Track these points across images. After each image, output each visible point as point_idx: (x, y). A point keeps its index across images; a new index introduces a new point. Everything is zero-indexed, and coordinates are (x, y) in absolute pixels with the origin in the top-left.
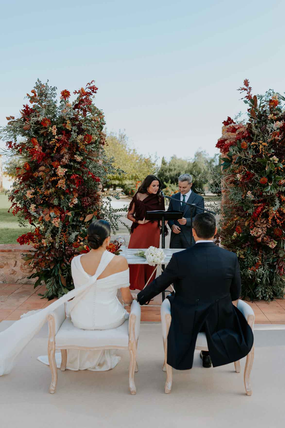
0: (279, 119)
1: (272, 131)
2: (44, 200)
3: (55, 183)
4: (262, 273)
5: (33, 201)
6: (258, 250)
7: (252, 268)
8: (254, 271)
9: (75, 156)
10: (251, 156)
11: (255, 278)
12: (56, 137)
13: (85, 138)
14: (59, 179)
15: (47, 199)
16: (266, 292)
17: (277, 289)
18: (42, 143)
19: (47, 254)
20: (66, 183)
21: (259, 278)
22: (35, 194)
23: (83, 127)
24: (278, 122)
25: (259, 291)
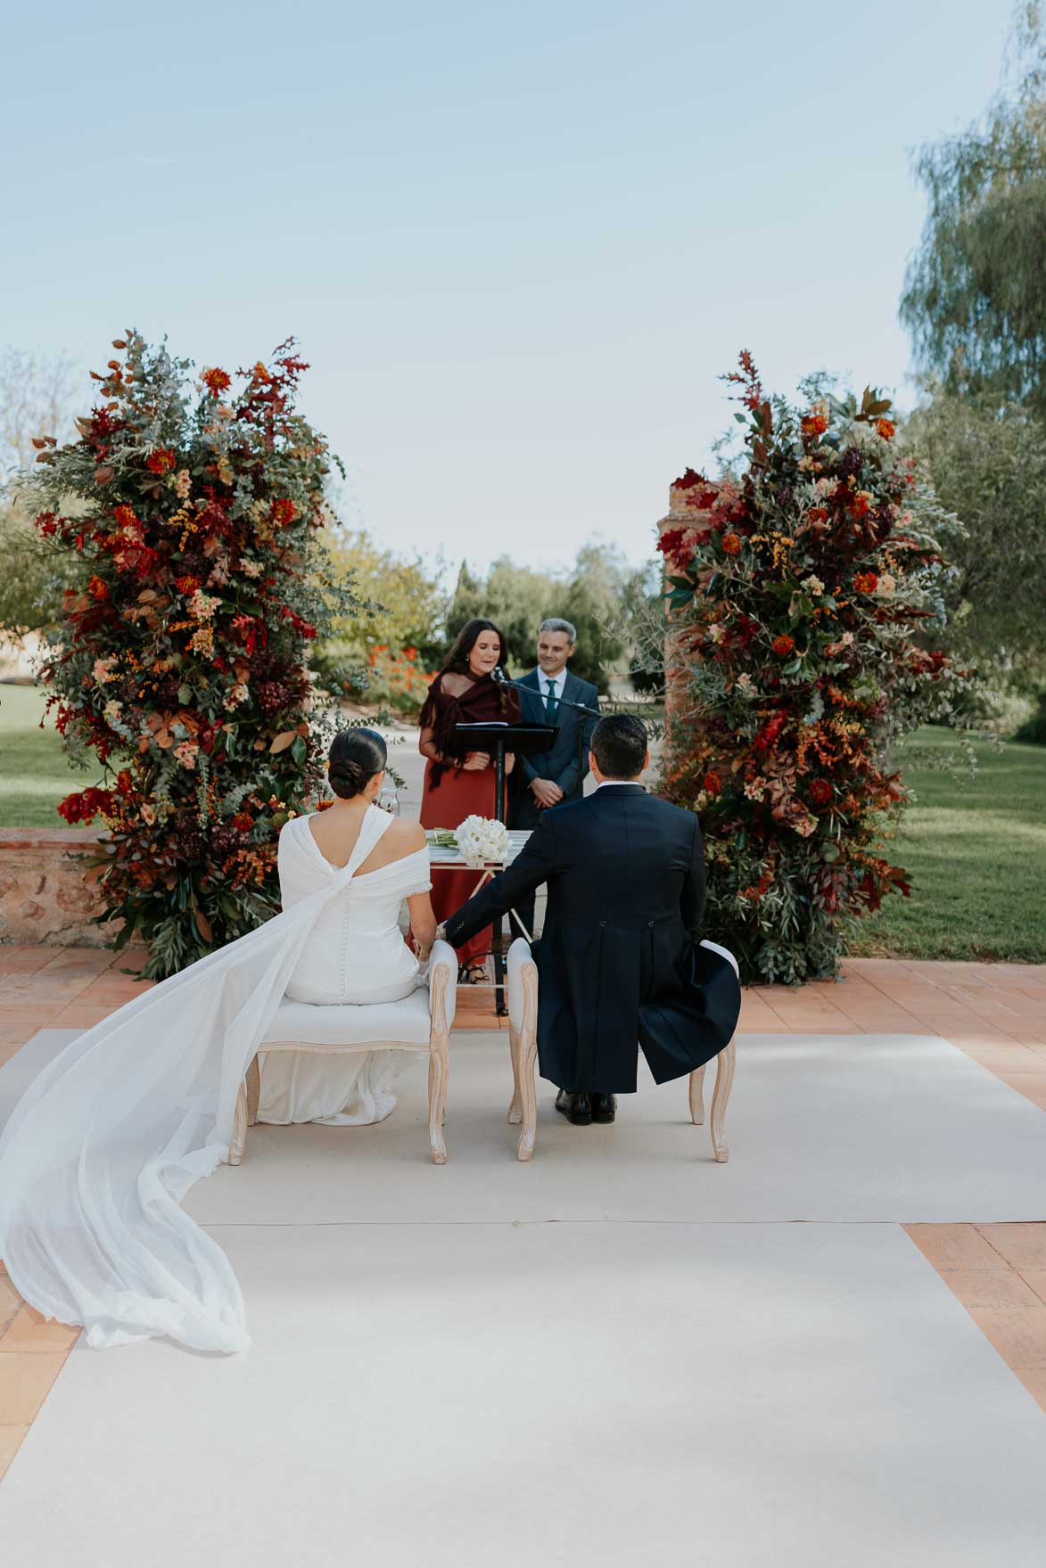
0: (827, 473)
1: (806, 505)
2: (148, 688)
3: (182, 639)
4: (778, 904)
5: (114, 690)
6: (766, 843)
7: (748, 891)
8: (754, 900)
9: (243, 561)
10: (750, 575)
11: (756, 919)
12: (187, 504)
13: (273, 509)
14: (195, 629)
15: (154, 687)
16: (786, 959)
17: (818, 952)
18: (145, 519)
19: (154, 848)
20: (216, 639)
21: (769, 921)
22: (118, 669)
23: (266, 477)
24: (824, 481)
25: (765, 957)
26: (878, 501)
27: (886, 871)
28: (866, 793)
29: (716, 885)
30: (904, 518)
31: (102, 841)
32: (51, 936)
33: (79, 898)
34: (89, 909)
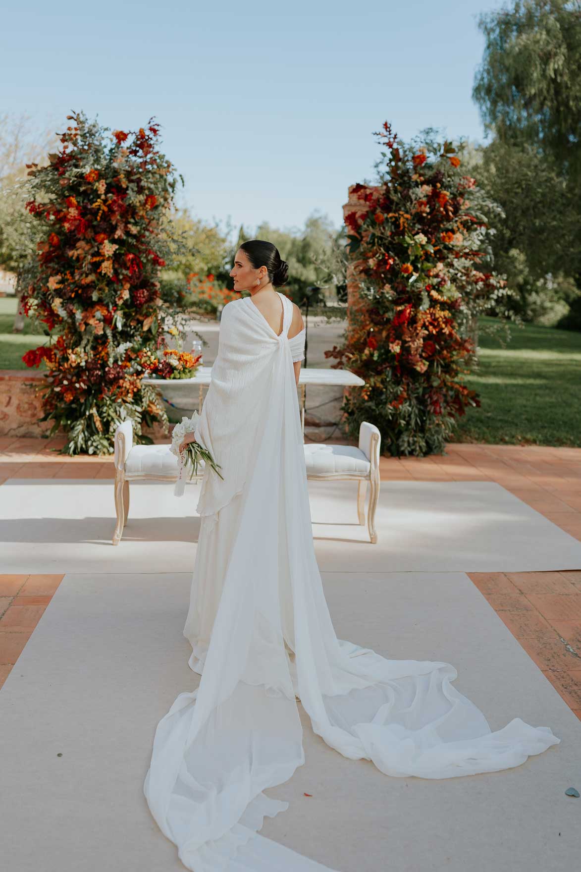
0: (426, 182)
1: (416, 198)
2: (77, 292)
3: (96, 266)
4: (408, 410)
5: (59, 293)
6: (402, 376)
7: (393, 403)
8: (396, 408)
9: (130, 226)
10: (388, 233)
11: (397, 420)
12: (103, 197)
13: (146, 200)
14: (103, 261)
15: (80, 291)
16: (415, 442)
17: (432, 438)
18: (81, 204)
19: (74, 379)
20: (113, 266)
21: (404, 420)
22: (60, 282)
23: (143, 183)
24: (425, 187)
25: (403, 441)
26: (452, 196)
27: (466, 392)
28: (452, 349)
29: (376, 400)
30: (466, 204)
31: (46, 376)
32: (12, 431)
33: (29, 409)
34: (33, 415)
